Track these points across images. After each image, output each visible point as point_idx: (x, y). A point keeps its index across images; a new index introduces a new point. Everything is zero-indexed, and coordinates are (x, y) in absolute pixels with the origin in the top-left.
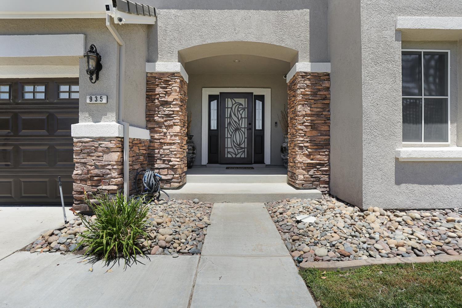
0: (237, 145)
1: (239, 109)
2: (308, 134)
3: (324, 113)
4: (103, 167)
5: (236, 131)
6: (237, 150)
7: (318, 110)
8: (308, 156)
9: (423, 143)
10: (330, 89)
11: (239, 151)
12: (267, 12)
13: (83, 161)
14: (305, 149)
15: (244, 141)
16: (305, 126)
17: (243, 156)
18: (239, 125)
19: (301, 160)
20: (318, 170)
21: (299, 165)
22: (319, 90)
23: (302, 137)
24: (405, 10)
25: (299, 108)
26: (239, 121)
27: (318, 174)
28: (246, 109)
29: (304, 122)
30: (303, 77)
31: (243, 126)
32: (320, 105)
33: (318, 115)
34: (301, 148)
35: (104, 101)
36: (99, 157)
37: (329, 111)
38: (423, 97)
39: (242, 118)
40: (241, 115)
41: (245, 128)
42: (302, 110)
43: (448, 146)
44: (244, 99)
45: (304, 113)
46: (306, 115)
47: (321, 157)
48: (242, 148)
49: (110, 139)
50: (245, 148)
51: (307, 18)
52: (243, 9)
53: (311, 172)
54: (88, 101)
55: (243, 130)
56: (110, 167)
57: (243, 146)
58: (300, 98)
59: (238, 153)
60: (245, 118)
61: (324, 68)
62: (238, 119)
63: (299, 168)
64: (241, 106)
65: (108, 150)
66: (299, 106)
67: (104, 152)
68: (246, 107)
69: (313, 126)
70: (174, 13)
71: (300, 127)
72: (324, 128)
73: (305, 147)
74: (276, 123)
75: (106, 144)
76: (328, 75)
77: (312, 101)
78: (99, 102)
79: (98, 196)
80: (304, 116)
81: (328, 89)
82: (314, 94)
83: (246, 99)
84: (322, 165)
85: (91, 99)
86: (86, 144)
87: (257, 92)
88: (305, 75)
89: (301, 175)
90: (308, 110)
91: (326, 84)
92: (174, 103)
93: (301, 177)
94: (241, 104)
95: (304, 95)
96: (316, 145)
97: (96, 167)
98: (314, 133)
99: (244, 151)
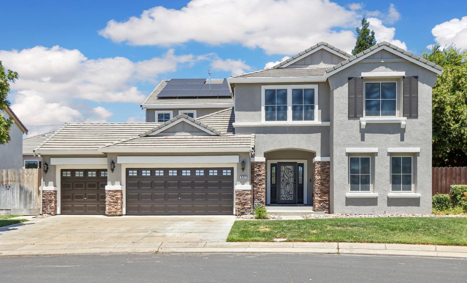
0: (288, 193)
1: (289, 172)
2: (320, 188)
3: (327, 179)
4: (246, 200)
5: (287, 185)
6: (288, 195)
7: (324, 177)
8: (320, 197)
9: (360, 191)
10: (330, 168)
11: (289, 196)
12: (303, 135)
13: (239, 198)
14: (319, 194)
15: (292, 191)
16: (319, 184)
17: (291, 199)
18: (289, 181)
19: (317, 199)
20: (324, 203)
21: (316, 201)
22: (325, 169)
23: (317, 189)
24: (349, 145)
25: (316, 177)
26: (289, 179)
27: (324, 205)
28: (293, 172)
29: (319, 183)
30: (318, 163)
31: (291, 182)
32: (325, 175)
33: (324, 180)
34: (317, 194)
35: (246, 178)
36: (244, 196)
37: (329, 178)
38: (360, 174)
39: (290, 177)
40: (290, 175)
41: (292, 183)
42: (318, 177)
43: (370, 192)
44: (291, 166)
45: (318, 179)
46: (319, 180)
47: (326, 198)
48: (290, 195)
49: (248, 191)
50: (292, 194)
51: (320, 137)
52: (292, 133)
53: (321, 204)
54: (241, 178)
55: (291, 184)
56: (248, 200)
57: (291, 193)
58: (316, 172)
59: (288, 198)
60: (292, 177)
61: (327, 159)
62: (288, 178)
63: (316, 202)
64: (290, 170)
65: (247, 194)
66: (316, 176)
67: (246, 195)
68: (293, 170)
69: (322, 184)
70: (262, 135)
71: (316, 185)
72: (327, 185)
73: (319, 193)
74: (311, 180)
75: (247, 192)
76: (329, 162)
77: (322, 174)
78: (244, 178)
79: (244, 209)
80: (318, 180)
81: (329, 168)
82: (323, 170)
83: (293, 166)
84: (326, 201)
85: (242, 177)
86: (240, 192)
87: (299, 161)
88: (319, 162)
89: (317, 205)
90: (320, 177)
91: (328, 166)
92: (263, 175)
93: (317, 206)
94: (290, 169)
95: (318, 171)
96: (324, 192)
97: (244, 200)
98: (323, 187)
99: (292, 196)
